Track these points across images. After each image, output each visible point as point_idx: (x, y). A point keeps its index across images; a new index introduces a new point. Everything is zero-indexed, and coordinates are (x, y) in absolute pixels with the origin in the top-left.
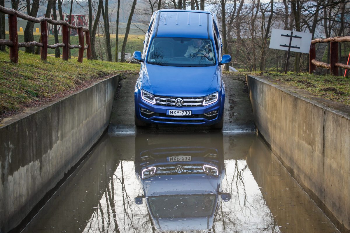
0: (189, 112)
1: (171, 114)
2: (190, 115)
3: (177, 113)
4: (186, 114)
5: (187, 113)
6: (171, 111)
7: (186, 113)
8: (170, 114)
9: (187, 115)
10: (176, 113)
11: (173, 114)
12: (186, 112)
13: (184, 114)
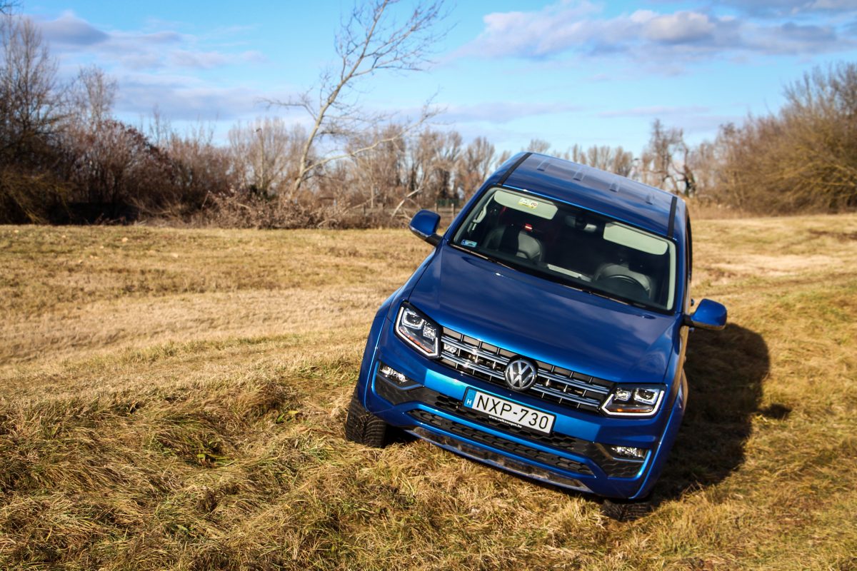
0: (545, 419)
1: (481, 409)
2: (547, 430)
3: (503, 409)
4: (533, 422)
5: (538, 421)
6: (481, 398)
7: (535, 420)
8: (474, 407)
9: (536, 427)
10: (499, 408)
11: (487, 411)
12: (535, 416)
13: (525, 423)
